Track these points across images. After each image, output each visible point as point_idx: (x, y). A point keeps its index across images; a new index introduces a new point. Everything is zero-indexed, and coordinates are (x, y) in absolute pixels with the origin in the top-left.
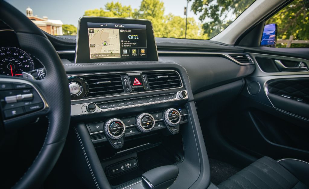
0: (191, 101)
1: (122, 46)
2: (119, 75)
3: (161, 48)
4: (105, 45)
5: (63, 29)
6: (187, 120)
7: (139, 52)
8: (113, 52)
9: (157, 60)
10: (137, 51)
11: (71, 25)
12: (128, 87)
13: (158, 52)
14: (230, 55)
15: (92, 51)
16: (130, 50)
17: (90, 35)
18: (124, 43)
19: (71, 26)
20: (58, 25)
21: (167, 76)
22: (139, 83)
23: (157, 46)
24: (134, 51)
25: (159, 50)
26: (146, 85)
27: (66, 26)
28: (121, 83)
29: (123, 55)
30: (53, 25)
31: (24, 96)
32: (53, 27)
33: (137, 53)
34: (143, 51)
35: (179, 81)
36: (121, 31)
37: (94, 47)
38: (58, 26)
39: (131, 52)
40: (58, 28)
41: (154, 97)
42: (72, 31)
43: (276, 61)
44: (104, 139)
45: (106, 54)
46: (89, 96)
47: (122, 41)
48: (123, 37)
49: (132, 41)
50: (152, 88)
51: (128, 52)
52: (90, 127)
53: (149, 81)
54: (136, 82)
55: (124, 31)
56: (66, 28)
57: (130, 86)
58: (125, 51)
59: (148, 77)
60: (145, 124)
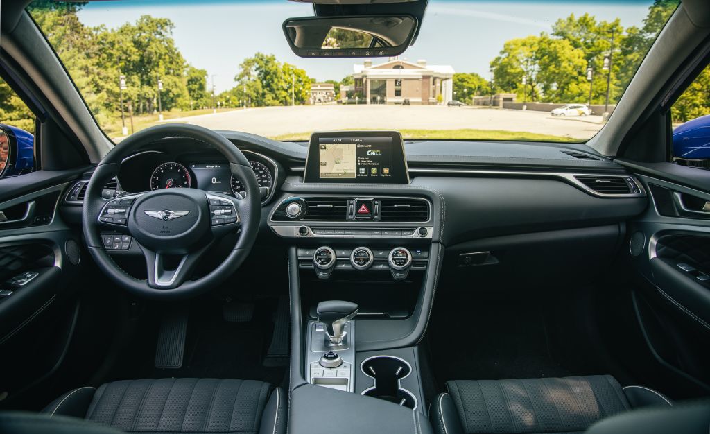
0: (435, 242)
1: (359, 164)
2: (345, 199)
3: (412, 164)
4: (338, 163)
5: (455, 84)
6: (425, 267)
7: (380, 171)
8: (347, 172)
9: (407, 183)
10: (378, 171)
11: (473, 75)
12: (351, 214)
13: (409, 170)
14: (576, 177)
15: (322, 169)
16: (368, 169)
17: (321, 152)
18: (360, 160)
19: (471, 77)
20: (446, 75)
21: (409, 205)
22: (366, 211)
23: (408, 162)
24: (374, 170)
25: (409, 167)
26: (376, 214)
27: (460, 77)
28: (345, 209)
29: (359, 175)
30: (435, 76)
31: (226, 211)
32: (435, 79)
33: (378, 173)
34: (386, 171)
35: (427, 214)
36: (358, 146)
37: (325, 164)
38: (444, 77)
39: (370, 171)
40: (444, 82)
41: (382, 230)
42: (473, 86)
43: (675, 193)
44: (312, 266)
45: (338, 173)
46: (306, 218)
47: (359, 158)
48: (360, 153)
49: (372, 158)
50: (383, 219)
51: (366, 171)
52: (301, 252)
53: (382, 209)
54: (363, 209)
55: (362, 146)
56: (462, 81)
57: (354, 213)
58: (362, 171)
59: (382, 204)
60: (358, 260)
